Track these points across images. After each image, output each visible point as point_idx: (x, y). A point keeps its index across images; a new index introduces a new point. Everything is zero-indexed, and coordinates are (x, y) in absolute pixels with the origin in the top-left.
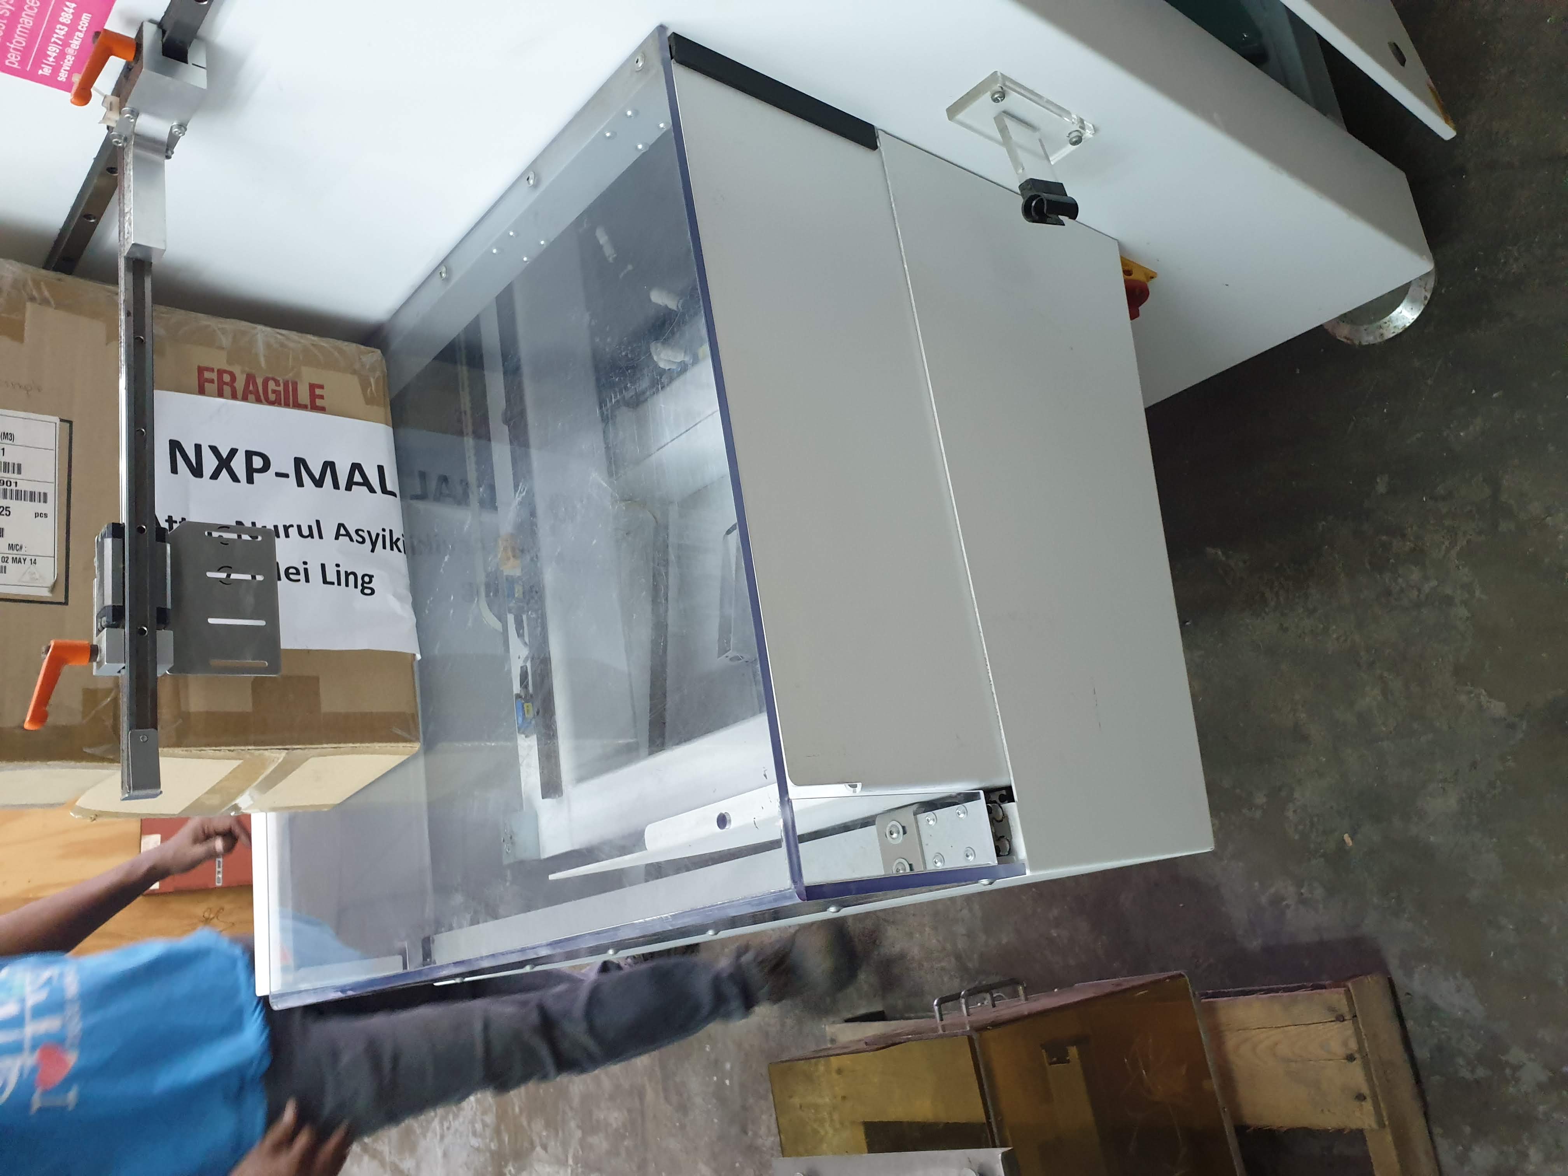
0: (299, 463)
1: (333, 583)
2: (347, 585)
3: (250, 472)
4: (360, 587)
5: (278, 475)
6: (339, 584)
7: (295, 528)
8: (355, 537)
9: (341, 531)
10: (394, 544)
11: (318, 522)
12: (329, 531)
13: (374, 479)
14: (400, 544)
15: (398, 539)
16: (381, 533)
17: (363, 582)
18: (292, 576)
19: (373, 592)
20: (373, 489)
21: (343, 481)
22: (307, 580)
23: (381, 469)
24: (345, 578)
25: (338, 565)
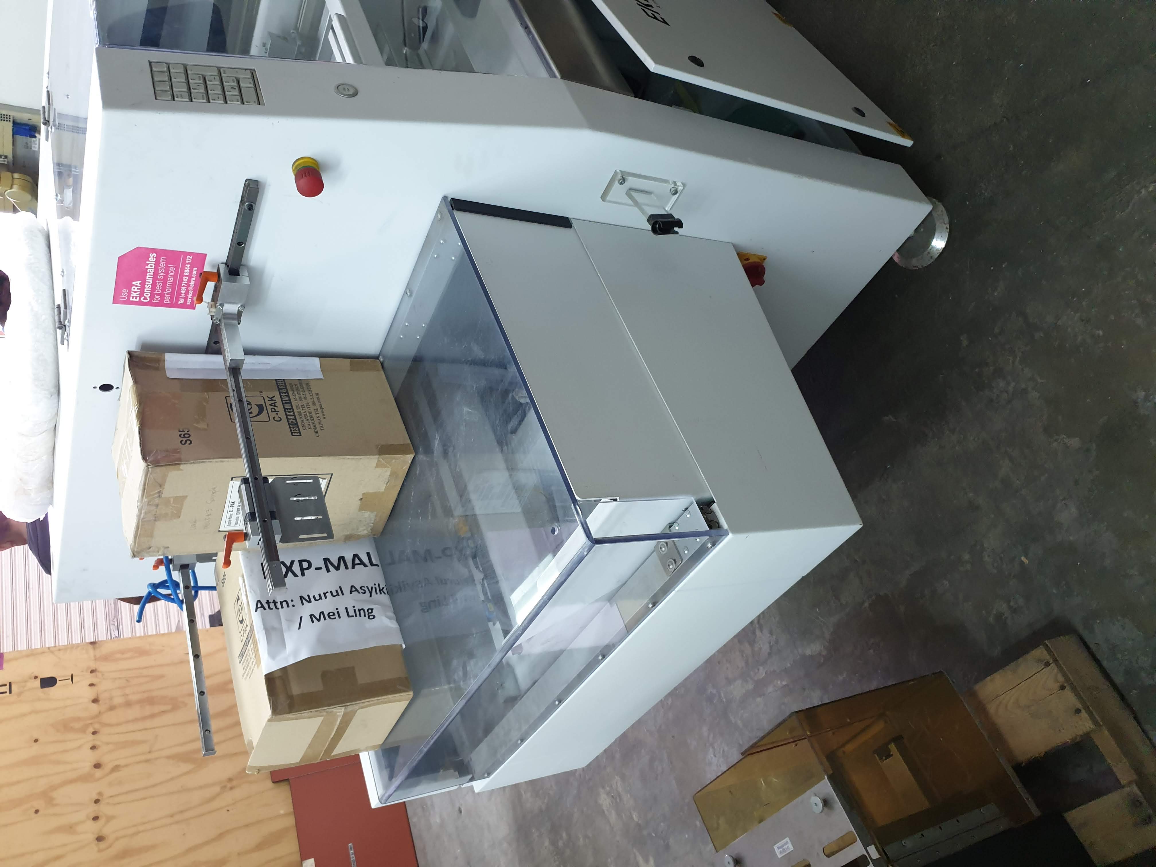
0: (326, 560)
1: (353, 616)
2: (360, 616)
3: (302, 570)
4: (367, 616)
5: (316, 569)
6: (356, 616)
7: (329, 593)
8: (360, 591)
9: (353, 589)
10: (381, 590)
11: (340, 587)
12: (346, 590)
13: (366, 560)
15: (383, 588)
16: (374, 587)
17: (369, 613)
18: (332, 617)
20: (366, 565)
21: (350, 565)
22: (340, 617)
23: (368, 554)
25: (354, 607)
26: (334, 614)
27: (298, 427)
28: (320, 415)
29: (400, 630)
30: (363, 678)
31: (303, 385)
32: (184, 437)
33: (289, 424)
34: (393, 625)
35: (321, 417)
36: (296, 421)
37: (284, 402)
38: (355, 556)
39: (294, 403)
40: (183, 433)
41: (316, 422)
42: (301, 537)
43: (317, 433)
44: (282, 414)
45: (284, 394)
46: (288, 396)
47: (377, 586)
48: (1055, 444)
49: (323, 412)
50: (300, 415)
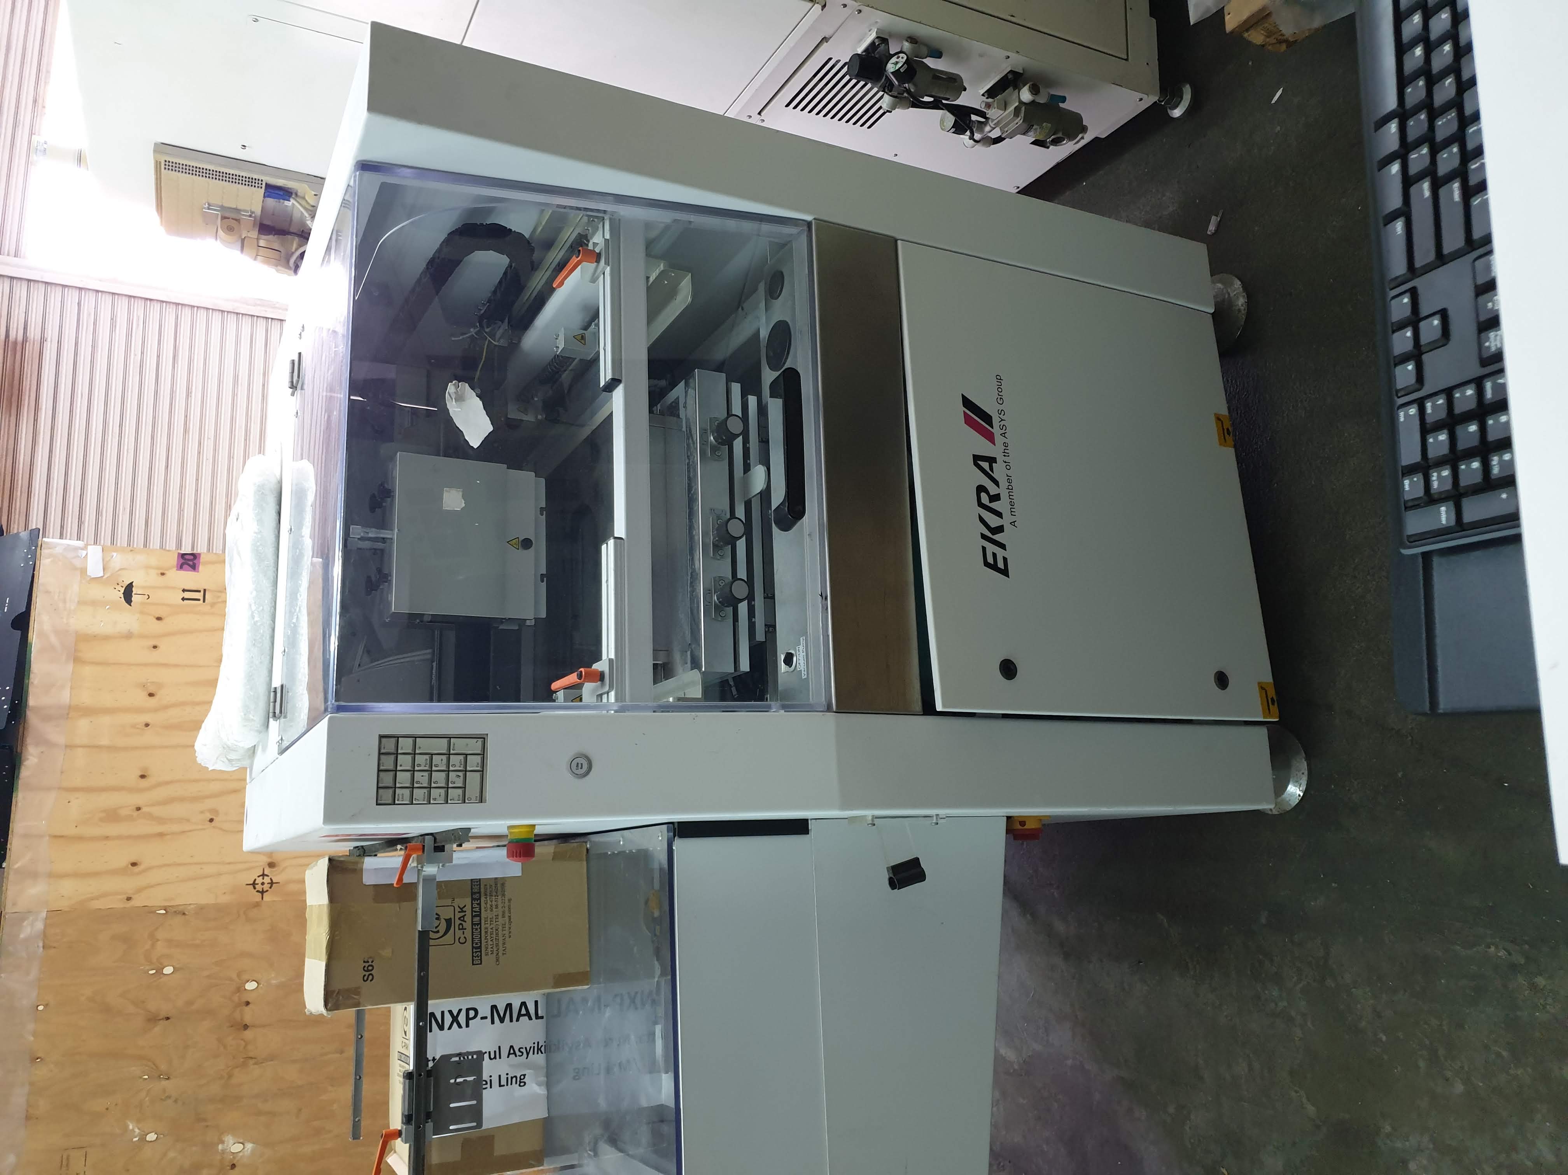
4: (518, 1083)
5: (482, 1018)
6: (507, 1085)
7: (488, 1053)
8: (518, 1053)
9: (512, 1051)
10: (539, 1049)
11: (499, 1047)
12: (504, 1053)
14: (543, 1049)
15: (542, 1046)
17: (520, 1079)
19: (525, 1083)
22: (491, 1087)
23: (536, 1002)
24: (511, 1080)
26: (487, 1084)
27: (481, 952)
28: (506, 932)
29: (548, 1098)
30: (500, 1149)
31: (498, 885)
32: (368, 971)
33: (473, 947)
34: (541, 1091)
35: (507, 936)
36: (481, 943)
37: (474, 914)
38: (523, 1004)
39: (483, 915)
40: (367, 965)
41: (501, 939)
42: (451, 1128)
43: (497, 960)
44: (468, 933)
45: (476, 902)
46: (479, 904)
47: (536, 1045)
48: (1293, 1094)
49: (510, 928)
50: (486, 932)
